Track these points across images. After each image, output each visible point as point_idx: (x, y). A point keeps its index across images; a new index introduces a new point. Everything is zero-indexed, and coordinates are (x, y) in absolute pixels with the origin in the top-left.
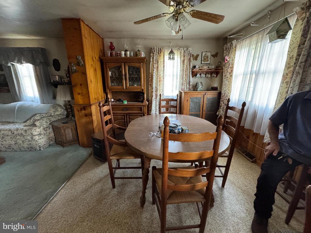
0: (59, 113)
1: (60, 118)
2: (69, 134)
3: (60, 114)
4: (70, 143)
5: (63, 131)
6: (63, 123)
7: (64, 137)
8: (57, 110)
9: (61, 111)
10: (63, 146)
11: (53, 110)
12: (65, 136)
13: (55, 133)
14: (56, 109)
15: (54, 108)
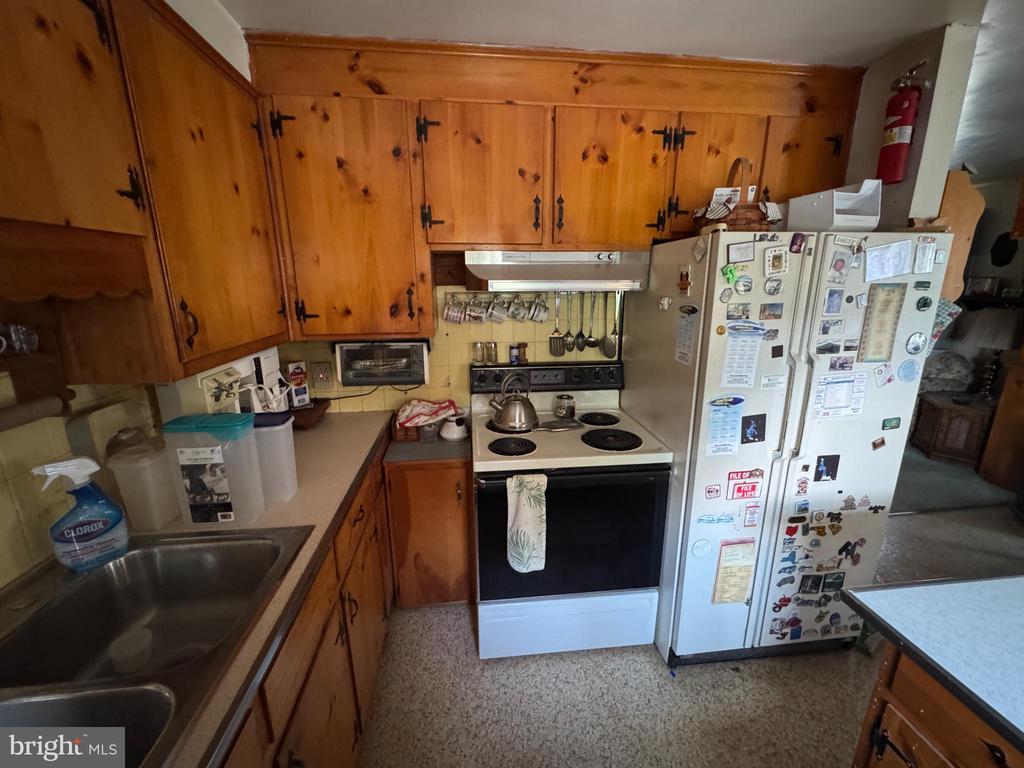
0: (951, 377)
1: (948, 389)
2: (959, 432)
3: (952, 380)
4: (953, 457)
5: (945, 420)
6: (955, 402)
7: (941, 436)
8: (948, 368)
9: (959, 372)
10: (928, 456)
11: (939, 366)
12: (946, 435)
13: (922, 418)
14: (948, 366)
15: (943, 360)
